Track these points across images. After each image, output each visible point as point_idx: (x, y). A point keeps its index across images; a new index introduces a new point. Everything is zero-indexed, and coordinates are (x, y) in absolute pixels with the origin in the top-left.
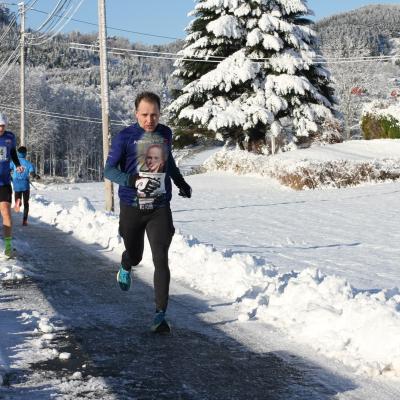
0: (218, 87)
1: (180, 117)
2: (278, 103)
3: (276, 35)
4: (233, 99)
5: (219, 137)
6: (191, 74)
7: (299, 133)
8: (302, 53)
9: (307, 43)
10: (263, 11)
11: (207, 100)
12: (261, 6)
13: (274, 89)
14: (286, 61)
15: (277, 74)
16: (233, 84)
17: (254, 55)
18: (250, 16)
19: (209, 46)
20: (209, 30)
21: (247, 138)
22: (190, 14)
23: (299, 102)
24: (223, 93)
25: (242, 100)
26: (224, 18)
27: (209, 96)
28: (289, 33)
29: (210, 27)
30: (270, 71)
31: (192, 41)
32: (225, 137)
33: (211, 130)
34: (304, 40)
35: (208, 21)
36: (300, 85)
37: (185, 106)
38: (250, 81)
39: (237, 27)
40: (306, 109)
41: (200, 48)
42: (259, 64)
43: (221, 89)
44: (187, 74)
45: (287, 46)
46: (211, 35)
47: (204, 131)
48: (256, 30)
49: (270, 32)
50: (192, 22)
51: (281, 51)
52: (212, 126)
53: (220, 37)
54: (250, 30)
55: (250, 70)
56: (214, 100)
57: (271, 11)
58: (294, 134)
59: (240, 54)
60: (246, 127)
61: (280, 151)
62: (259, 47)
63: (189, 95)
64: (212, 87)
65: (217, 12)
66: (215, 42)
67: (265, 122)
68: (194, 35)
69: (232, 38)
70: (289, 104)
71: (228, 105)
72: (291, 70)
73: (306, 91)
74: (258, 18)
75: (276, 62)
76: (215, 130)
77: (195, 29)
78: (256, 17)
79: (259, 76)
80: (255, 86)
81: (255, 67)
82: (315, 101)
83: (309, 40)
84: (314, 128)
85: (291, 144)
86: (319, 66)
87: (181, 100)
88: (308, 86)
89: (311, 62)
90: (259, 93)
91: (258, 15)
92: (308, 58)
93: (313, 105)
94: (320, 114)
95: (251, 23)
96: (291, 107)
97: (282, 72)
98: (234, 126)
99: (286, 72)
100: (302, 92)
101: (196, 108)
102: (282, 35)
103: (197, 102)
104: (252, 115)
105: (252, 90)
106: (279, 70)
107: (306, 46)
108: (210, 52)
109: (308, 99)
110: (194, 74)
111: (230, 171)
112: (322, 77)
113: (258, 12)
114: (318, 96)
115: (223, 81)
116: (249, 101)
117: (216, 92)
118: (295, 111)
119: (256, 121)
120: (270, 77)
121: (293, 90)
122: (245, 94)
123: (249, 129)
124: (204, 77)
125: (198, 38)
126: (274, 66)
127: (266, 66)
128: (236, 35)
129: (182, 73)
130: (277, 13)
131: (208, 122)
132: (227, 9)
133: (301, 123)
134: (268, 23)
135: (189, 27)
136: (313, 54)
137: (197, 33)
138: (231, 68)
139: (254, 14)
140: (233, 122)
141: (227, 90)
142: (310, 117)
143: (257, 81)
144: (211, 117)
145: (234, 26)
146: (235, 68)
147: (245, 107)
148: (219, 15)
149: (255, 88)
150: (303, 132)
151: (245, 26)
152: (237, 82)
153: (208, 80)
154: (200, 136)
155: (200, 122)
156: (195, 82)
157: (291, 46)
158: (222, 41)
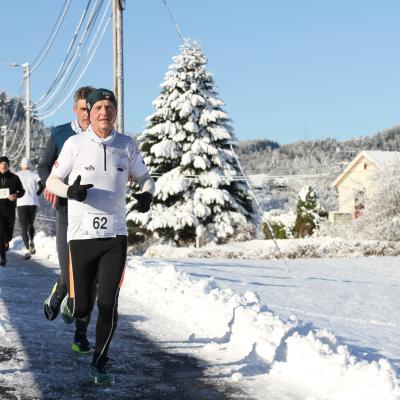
0: (157, 197)
2: (202, 211)
3: (205, 156)
4: (169, 206)
5: (156, 235)
7: (219, 235)
8: (225, 172)
9: (230, 163)
10: (196, 137)
12: (195, 134)
13: (201, 200)
14: (212, 178)
15: (204, 187)
16: (169, 194)
17: (187, 172)
18: (185, 141)
19: (152, 164)
20: (152, 152)
21: (177, 237)
23: (219, 210)
24: (161, 202)
25: (176, 207)
26: (165, 142)
28: (215, 155)
29: (153, 149)
30: (199, 185)
32: (160, 235)
33: (150, 231)
34: (228, 161)
35: (152, 145)
36: (222, 197)
37: (132, 210)
38: (183, 192)
39: (175, 150)
40: (225, 215)
42: (191, 180)
43: (159, 198)
45: (214, 166)
46: (153, 156)
47: (144, 230)
48: (189, 153)
49: (200, 154)
50: (142, 144)
51: (208, 169)
52: (150, 227)
53: (160, 157)
54: (184, 152)
55: (182, 184)
56: (154, 206)
57: (202, 137)
58: (215, 235)
59: (176, 171)
60: (176, 229)
61: (203, 246)
62: (191, 166)
65: (160, 137)
66: (156, 161)
67: (190, 225)
69: (170, 158)
70: (212, 211)
71: (164, 211)
72: (215, 185)
73: (226, 202)
74: (192, 143)
75: (204, 178)
76: (152, 230)
77: (143, 149)
78: (190, 142)
79: (191, 189)
80: (186, 196)
81: (187, 181)
82: (234, 210)
83: (231, 161)
84: (231, 230)
85: (212, 242)
86: (241, 182)
88: (227, 198)
89: (232, 180)
90: (189, 202)
91: (192, 141)
92: (230, 175)
93: (232, 213)
94: (237, 220)
95: (186, 147)
96: (213, 214)
97: (208, 186)
98: (167, 228)
99: (211, 186)
100: (222, 203)
102: (210, 157)
104: (181, 219)
105: (183, 199)
106: (205, 185)
107: (228, 166)
108: (152, 168)
109: (227, 208)
112: (242, 191)
113: (191, 138)
114: (236, 205)
115: (161, 192)
116: (181, 208)
117: (156, 200)
118: (216, 217)
119: (184, 224)
120: (199, 190)
121: (215, 201)
122: (178, 203)
123: (180, 230)
126: (202, 181)
127: (196, 181)
128: (174, 155)
129: (131, 186)
130: (206, 139)
131: (148, 223)
132: (168, 135)
133: (220, 227)
134: (198, 147)
136: (234, 172)
137: (144, 153)
139: (188, 139)
140: (167, 225)
141: (164, 199)
142: (228, 222)
143: (188, 192)
144: (150, 219)
145: (172, 149)
146: (172, 182)
147: (177, 212)
148: (161, 140)
149: (186, 198)
150: (222, 234)
151: (181, 149)
152: (172, 193)
154: (141, 234)
155: (141, 224)
157: (217, 166)
158: (162, 160)
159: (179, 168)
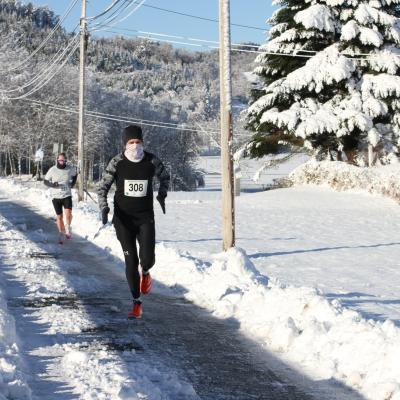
0: (307, 87)
1: (262, 121)
2: (377, 108)
3: (375, 28)
4: (324, 101)
5: (308, 144)
6: (275, 71)
11: (294, 101)
13: (371, 91)
14: (386, 59)
15: (376, 73)
16: (324, 83)
17: (349, 51)
18: (344, 6)
19: (297, 40)
20: (297, 21)
21: (341, 147)
22: (274, 3)
24: (313, 95)
25: (334, 103)
26: (315, 8)
27: (296, 97)
28: (389, 26)
29: (299, 18)
30: (367, 70)
31: (277, 34)
32: (315, 145)
33: (299, 137)
35: (296, 11)
37: (268, 108)
38: (344, 81)
39: (330, 18)
41: (286, 42)
42: (355, 61)
43: (310, 89)
44: (270, 72)
46: (300, 27)
47: (290, 137)
48: (352, 22)
49: (368, 25)
50: (277, 12)
51: (380, 48)
52: (300, 132)
53: (311, 29)
54: (344, 22)
55: (345, 69)
56: (302, 102)
57: (369, 1)
58: (395, 143)
59: (333, 49)
60: (340, 134)
61: (378, 162)
62: (355, 41)
63: (274, 96)
64: (300, 88)
65: (307, 1)
66: (304, 35)
67: (362, 128)
68: (280, 27)
69: (324, 31)
70: (390, 108)
71: (318, 108)
72: (392, 70)
74: (354, 8)
75: (375, 59)
76: (304, 137)
77: (280, 19)
78: (351, 7)
79: (355, 75)
80: (350, 86)
81: (350, 64)
85: (391, 154)
87: (263, 101)
90: (355, 95)
91: (354, 5)
95: (345, 14)
96: (392, 112)
97: (381, 72)
98: (326, 132)
99: (386, 71)
101: (280, 111)
102: (381, 28)
103: (282, 104)
104: (346, 120)
105: (346, 91)
106: (377, 69)
108: (298, 46)
110: (279, 72)
111: (325, 185)
113: (354, 2)
115: (313, 81)
116: (343, 103)
117: (305, 93)
118: (395, 117)
119: (351, 128)
120: (367, 78)
121: (394, 92)
122: (338, 96)
123: (343, 137)
124: (290, 76)
125: (283, 31)
126: (373, 64)
127: (363, 64)
128: (329, 27)
129: (264, 71)
130: (376, 3)
131: (296, 128)
134: (365, 15)
135: (273, 17)
137: (282, 25)
138: (322, 66)
139: (349, 3)
140: (325, 128)
141: (318, 90)
143: (352, 81)
144: (299, 121)
145: (327, 18)
146: (327, 66)
147: (338, 110)
148: (309, 4)
149: (350, 89)
151: (338, 18)
152: (329, 82)
153: (296, 79)
154: (285, 143)
155: (286, 128)
156: (280, 81)
157: (392, 41)
158: (312, 34)
159: (337, 44)
